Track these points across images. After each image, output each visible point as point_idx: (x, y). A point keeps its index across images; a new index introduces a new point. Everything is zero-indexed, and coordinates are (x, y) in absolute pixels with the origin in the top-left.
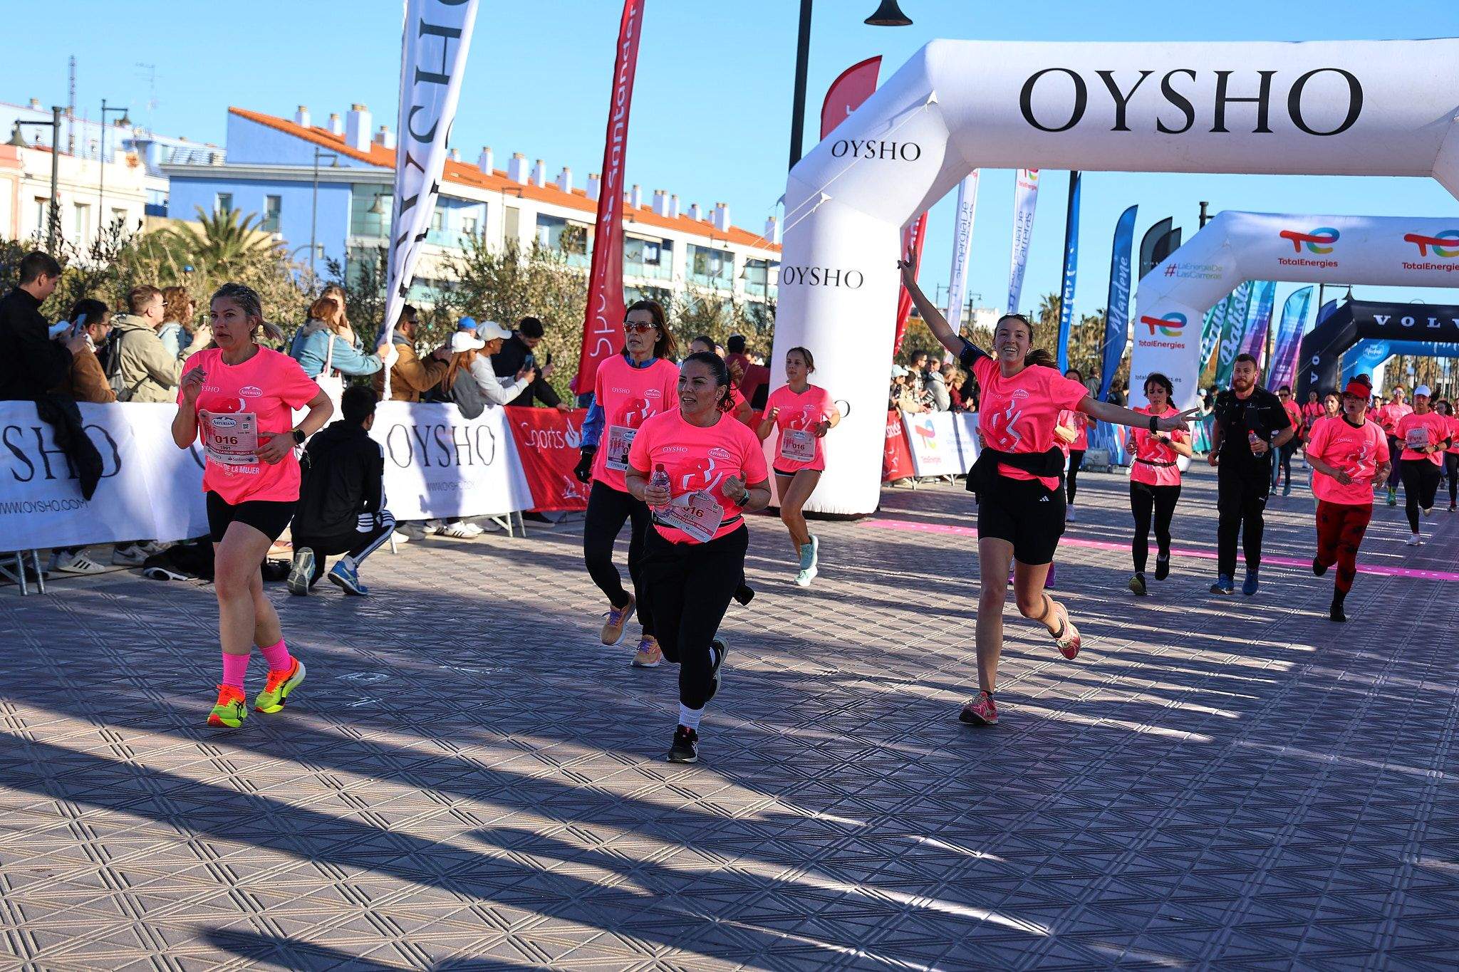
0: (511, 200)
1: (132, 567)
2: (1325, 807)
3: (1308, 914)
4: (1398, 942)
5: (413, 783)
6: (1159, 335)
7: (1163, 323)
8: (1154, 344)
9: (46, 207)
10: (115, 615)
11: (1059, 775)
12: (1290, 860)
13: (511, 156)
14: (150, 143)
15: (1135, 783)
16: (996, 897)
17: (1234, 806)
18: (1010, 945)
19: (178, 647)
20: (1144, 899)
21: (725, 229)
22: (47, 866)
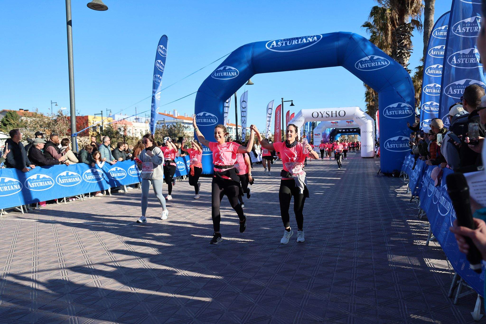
6: (317, 136)
7: (317, 135)
21: (230, 124)
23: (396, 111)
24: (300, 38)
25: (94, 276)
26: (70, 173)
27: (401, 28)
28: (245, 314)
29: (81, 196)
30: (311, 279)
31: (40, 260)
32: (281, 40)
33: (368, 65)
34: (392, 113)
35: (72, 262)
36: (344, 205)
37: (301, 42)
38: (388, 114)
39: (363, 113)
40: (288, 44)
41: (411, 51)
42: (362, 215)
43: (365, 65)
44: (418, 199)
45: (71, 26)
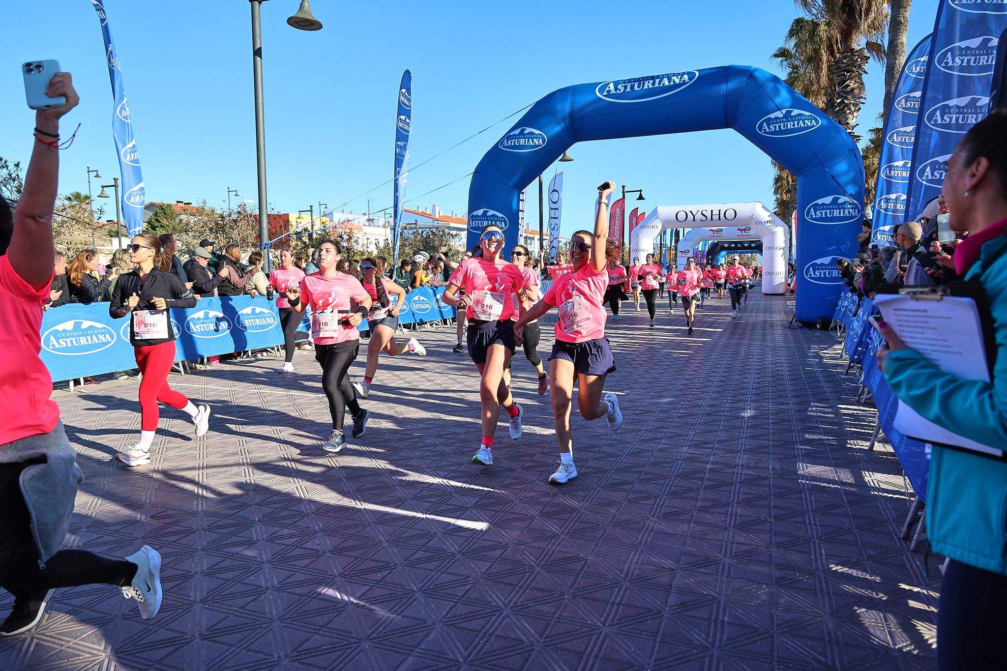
23: (828, 211)
24: (658, 77)
25: (296, 480)
26: (258, 310)
27: (845, 58)
28: (542, 553)
29: (276, 349)
30: (658, 500)
31: (210, 450)
32: (624, 82)
33: (780, 127)
34: (822, 213)
35: (261, 455)
36: (724, 377)
37: (659, 84)
38: (814, 216)
39: (769, 214)
40: (636, 88)
41: (862, 100)
42: (756, 394)
43: (775, 127)
44: (861, 369)
45: (261, 58)
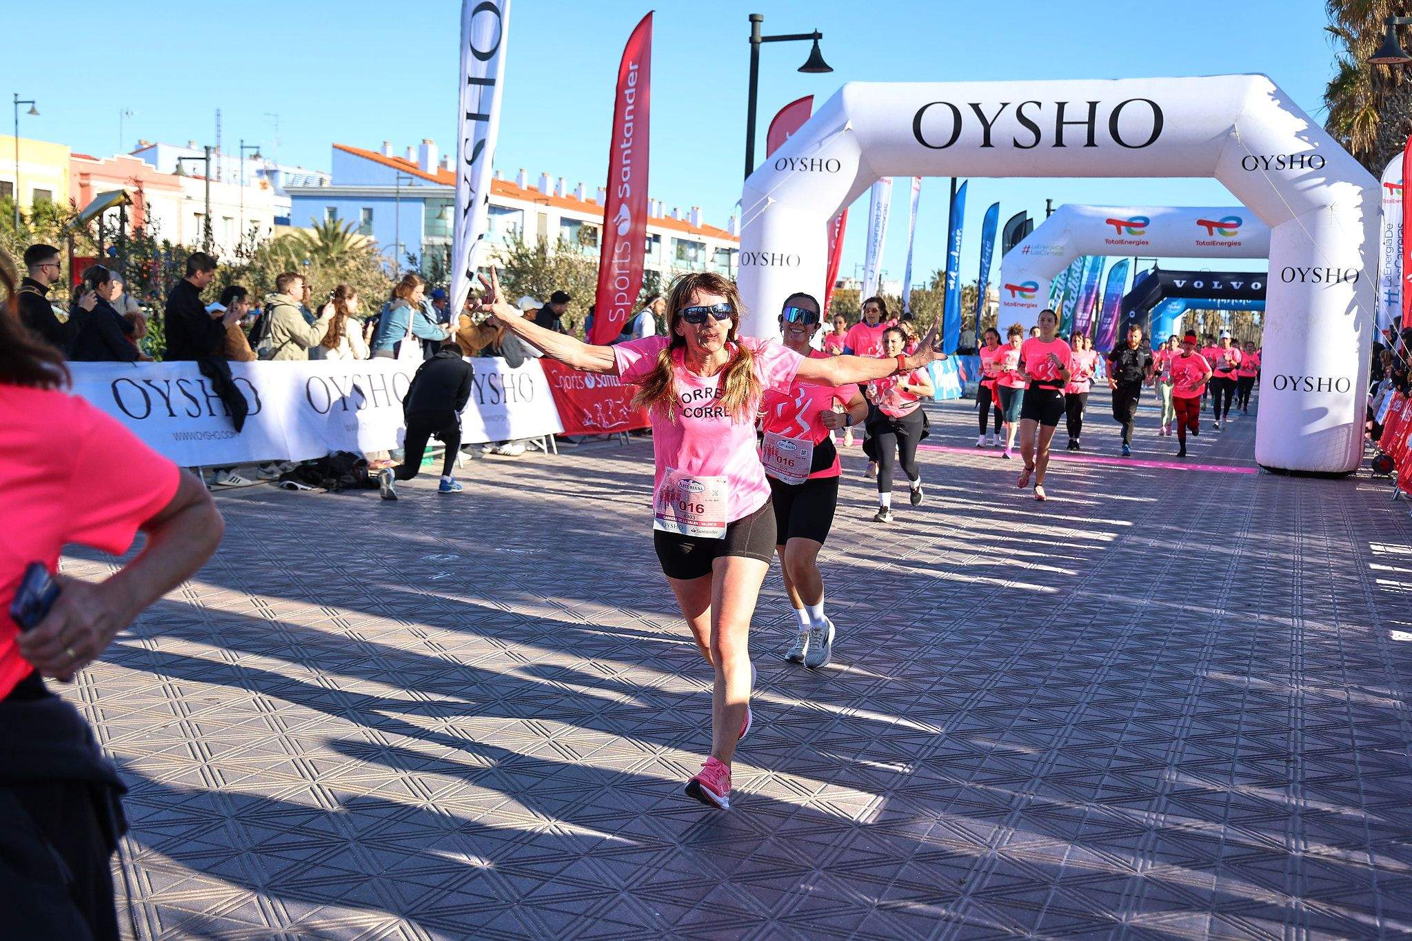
0: (541, 207)
1: (271, 481)
2: (1141, 637)
3: (1128, 714)
4: (1192, 732)
5: (478, 633)
6: (1018, 298)
8: (1015, 304)
9: (202, 219)
10: (260, 516)
11: (947, 618)
12: (1115, 675)
13: (540, 175)
14: (276, 171)
15: (1002, 623)
16: (903, 707)
17: (1074, 638)
18: (912, 741)
19: (307, 538)
20: (1010, 706)
22: (216, 697)
